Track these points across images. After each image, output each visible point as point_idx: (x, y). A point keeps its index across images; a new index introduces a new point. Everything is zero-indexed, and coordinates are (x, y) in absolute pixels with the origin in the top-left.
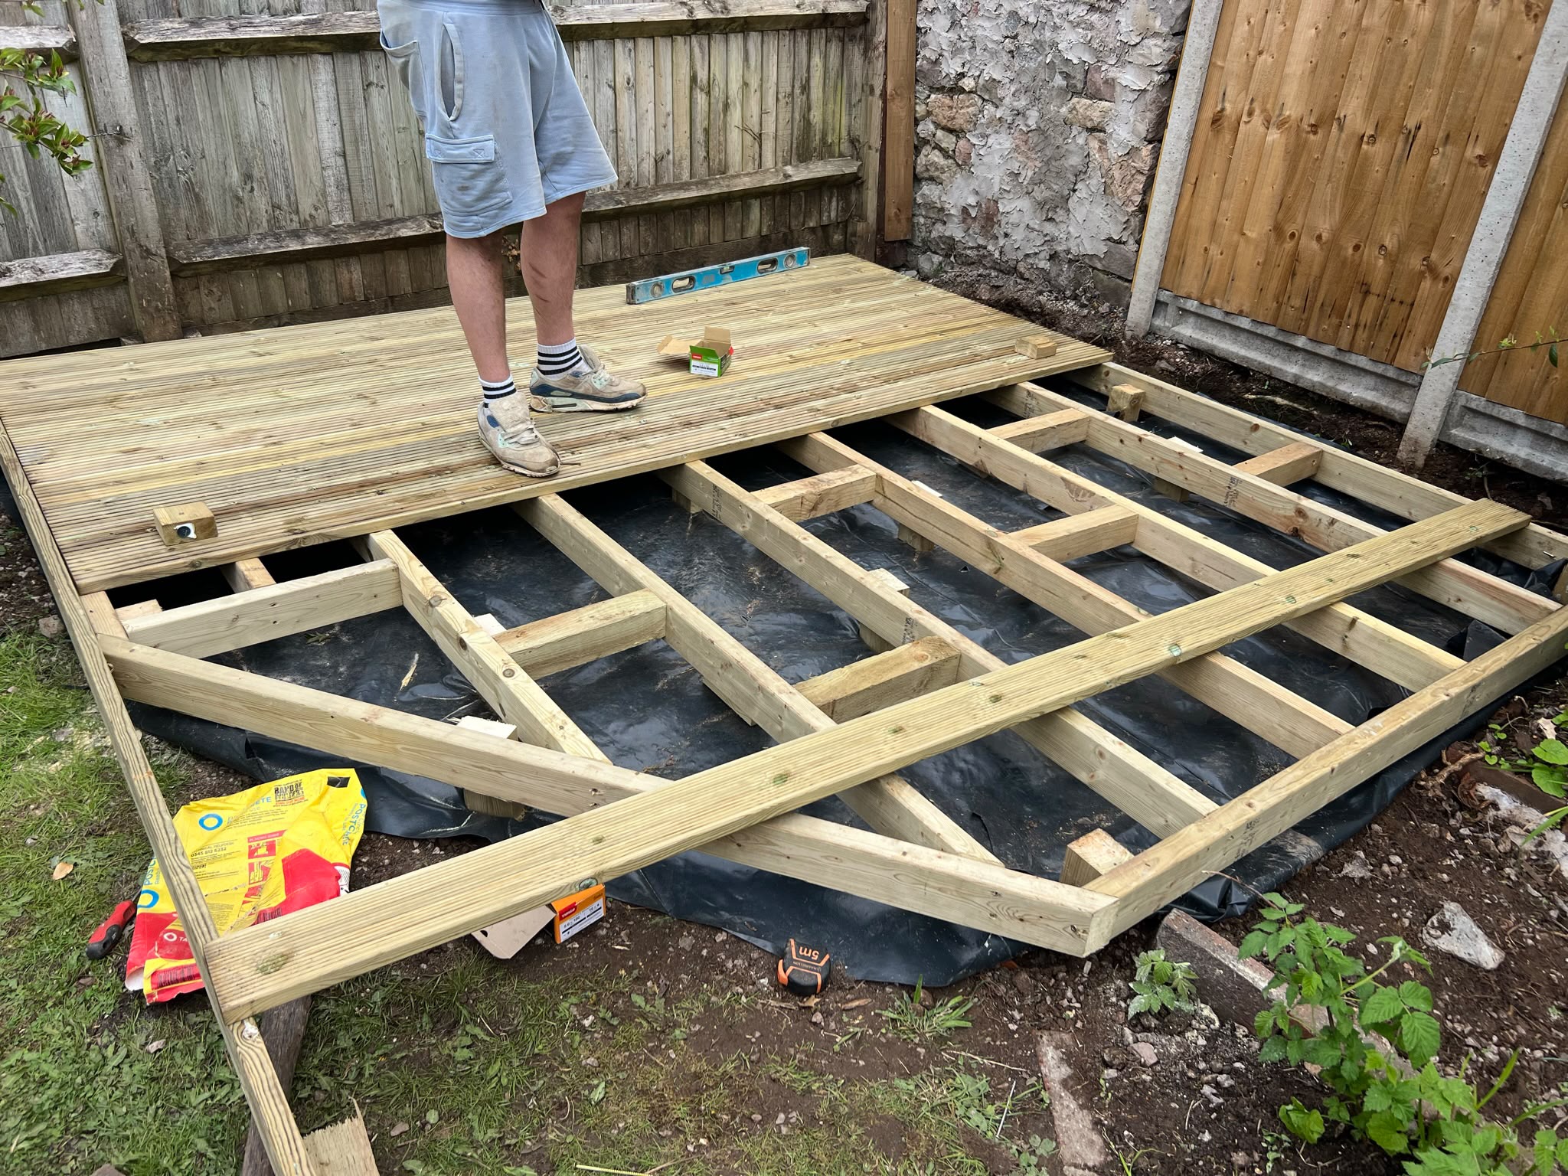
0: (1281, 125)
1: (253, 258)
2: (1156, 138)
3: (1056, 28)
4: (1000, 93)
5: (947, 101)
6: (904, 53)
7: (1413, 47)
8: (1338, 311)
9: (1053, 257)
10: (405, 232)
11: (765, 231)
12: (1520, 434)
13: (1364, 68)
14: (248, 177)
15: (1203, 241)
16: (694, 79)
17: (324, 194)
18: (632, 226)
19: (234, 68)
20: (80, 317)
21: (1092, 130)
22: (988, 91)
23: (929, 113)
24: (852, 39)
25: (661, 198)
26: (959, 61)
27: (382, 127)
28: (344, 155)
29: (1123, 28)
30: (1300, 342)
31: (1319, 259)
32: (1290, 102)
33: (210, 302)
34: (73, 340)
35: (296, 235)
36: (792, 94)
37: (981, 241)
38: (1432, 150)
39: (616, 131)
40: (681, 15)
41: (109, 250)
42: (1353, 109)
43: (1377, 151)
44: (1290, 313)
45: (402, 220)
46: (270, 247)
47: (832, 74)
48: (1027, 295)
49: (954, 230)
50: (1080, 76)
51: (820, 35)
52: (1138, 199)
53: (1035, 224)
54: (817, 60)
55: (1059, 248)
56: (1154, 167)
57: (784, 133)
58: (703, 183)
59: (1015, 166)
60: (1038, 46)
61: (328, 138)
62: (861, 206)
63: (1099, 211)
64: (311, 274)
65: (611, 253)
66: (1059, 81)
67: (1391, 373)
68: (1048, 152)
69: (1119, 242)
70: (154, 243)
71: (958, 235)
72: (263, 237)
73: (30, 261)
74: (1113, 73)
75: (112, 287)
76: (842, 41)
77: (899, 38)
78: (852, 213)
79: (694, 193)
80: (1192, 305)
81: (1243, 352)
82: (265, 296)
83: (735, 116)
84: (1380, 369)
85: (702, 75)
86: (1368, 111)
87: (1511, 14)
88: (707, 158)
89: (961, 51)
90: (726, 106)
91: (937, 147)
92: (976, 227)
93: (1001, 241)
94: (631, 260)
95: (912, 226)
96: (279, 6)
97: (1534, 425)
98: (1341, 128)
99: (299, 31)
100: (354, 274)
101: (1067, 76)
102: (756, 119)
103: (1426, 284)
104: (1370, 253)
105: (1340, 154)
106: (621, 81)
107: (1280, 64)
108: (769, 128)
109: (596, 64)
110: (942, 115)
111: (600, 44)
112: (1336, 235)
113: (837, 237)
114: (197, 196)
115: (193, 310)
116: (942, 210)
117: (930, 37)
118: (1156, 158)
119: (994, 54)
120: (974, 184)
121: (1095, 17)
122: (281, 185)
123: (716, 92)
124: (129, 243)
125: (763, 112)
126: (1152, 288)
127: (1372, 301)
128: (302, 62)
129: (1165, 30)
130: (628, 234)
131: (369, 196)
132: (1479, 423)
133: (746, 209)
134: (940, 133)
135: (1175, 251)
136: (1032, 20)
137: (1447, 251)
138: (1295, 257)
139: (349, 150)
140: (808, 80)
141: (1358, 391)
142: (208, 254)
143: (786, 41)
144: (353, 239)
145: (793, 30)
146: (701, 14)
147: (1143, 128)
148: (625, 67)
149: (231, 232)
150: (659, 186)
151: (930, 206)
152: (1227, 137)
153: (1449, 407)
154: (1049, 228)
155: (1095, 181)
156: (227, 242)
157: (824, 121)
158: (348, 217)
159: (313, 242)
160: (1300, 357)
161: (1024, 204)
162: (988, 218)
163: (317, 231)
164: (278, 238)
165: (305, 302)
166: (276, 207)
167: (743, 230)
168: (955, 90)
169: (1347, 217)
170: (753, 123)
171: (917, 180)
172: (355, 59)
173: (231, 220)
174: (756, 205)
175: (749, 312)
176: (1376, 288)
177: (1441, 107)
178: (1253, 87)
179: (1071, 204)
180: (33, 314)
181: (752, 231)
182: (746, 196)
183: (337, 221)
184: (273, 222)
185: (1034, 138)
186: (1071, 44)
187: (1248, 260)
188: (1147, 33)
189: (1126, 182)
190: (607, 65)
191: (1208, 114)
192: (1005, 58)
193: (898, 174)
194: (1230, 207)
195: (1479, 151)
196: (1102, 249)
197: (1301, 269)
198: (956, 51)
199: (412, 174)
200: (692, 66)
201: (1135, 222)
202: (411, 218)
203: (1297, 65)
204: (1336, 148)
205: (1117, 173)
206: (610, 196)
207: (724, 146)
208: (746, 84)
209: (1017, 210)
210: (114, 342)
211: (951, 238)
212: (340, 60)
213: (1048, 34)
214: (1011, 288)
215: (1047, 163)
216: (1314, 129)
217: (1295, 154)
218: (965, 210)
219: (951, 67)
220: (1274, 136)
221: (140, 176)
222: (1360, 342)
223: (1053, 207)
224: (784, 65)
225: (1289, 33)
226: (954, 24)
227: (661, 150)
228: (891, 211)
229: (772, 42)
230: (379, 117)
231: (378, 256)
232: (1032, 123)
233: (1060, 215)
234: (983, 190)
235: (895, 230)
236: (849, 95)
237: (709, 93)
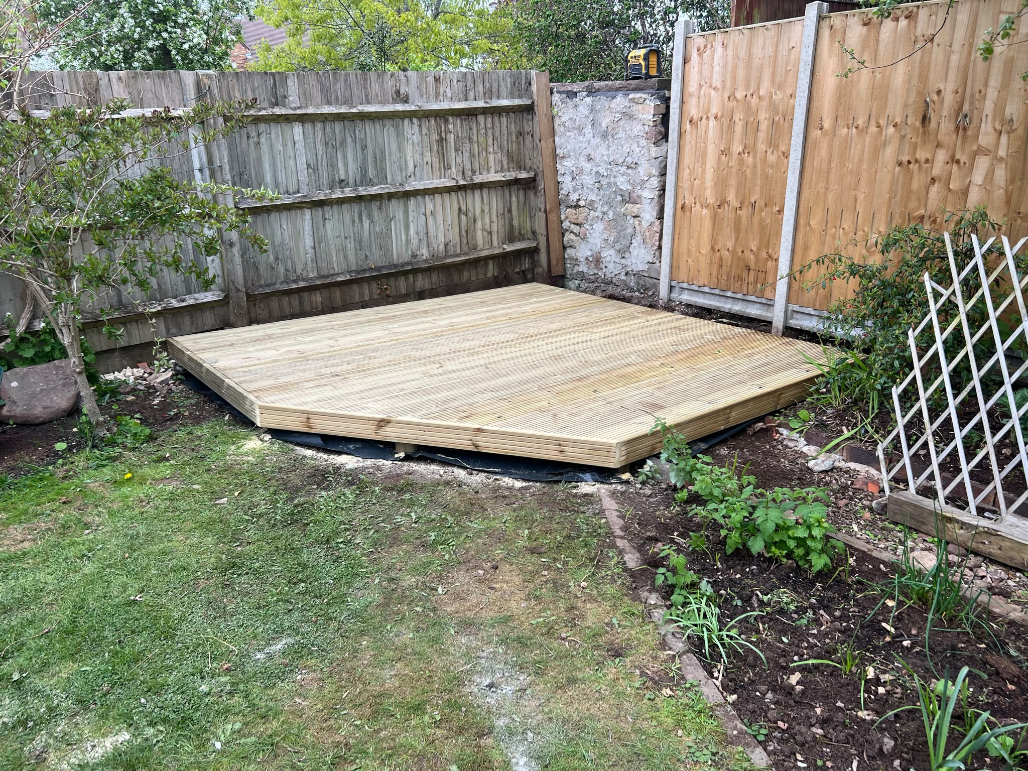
0: (707, 207)
1: (278, 292)
2: (661, 217)
3: (615, 177)
4: (596, 206)
5: (574, 211)
6: (553, 193)
7: (748, 172)
8: (740, 278)
9: (627, 274)
10: (340, 279)
11: (496, 274)
12: (814, 318)
13: (733, 181)
14: (277, 259)
15: (685, 258)
16: (460, 209)
17: (306, 264)
18: (436, 273)
19: (274, 216)
20: (209, 318)
21: (635, 217)
22: (591, 205)
23: (567, 218)
24: (529, 188)
25: (448, 261)
26: (577, 194)
27: (330, 236)
28: (314, 248)
29: (641, 174)
30: (729, 294)
31: (730, 258)
32: (709, 198)
33: (259, 311)
34: (206, 329)
35: (295, 281)
36: (503, 214)
37: (596, 271)
38: (762, 210)
39: (427, 233)
40: (453, 183)
41: (222, 290)
42: (731, 197)
43: (744, 213)
44: (723, 283)
45: (338, 274)
46: (285, 287)
47: (522, 204)
48: (617, 292)
49: (583, 268)
50: (627, 195)
51: (514, 188)
52: (657, 243)
53: (617, 260)
54: (514, 199)
55: (629, 269)
56: (662, 230)
57: (502, 230)
58: (466, 254)
59: (605, 236)
60: (609, 184)
61: (308, 241)
62: (539, 261)
63: (643, 251)
64: (300, 298)
65: (427, 286)
66: (619, 198)
67: (764, 301)
68: (619, 228)
69: (653, 263)
70: (241, 286)
71: (585, 270)
72: (282, 283)
73: (193, 296)
74: (640, 193)
75: (222, 306)
76: (524, 189)
77: (550, 187)
78: (535, 264)
79: (463, 258)
80: (685, 285)
81: (708, 302)
82: (281, 308)
83: (479, 224)
84: (759, 300)
85: (463, 208)
86: (737, 198)
87: (779, 157)
88: (467, 243)
89: (578, 189)
90: (475, 221)
91: (572, 232)
92: (593, 265)
93: (604, 270)
94: (436, 289)
95: (565, 269)
96: (291, 191)
97: (817, 313)
98: (729, 205)
99: (299, 200)
100: (318, 298)
101: (622, 196)
102: (488, 225)
103: (769, 263)
104: (747, 253)
105: (730, 215)
106: (428, 212)
107: (703, 183)
108: (495, 228)
109: (418, 205)
110: (573, 218)
111: (419, 197)
112: (735, 247)
113: (529, 276)
114: (257, 267)
115: (253, 315)
116: (577, 260)
117: (563, 185)
118: (662, 226)
119: (591, 190)
120: (589, 246)
121: (630, 171)
122: (289, 262)
123: (470, 214)
124: (232, 287)
125: (491, 222)
126: (667, 280)
127: (752, 273)
128: (299, 212)
129: (657, 174)
130: (434, 277)
131: (324, 264)
132: (799, 316)
133: (487, 265)
134: (572, 226)
135: (675, 264)
136: (605, 174)
137: (774, 249)
138: (721, 259)
139: (317, 246)
140: (511, 207)
141: (754, 311)
142: (260, 290)
143: (500, 192)
144: (318, 283)
145: (502, 186)
146: (462, 183)
147: (655, 214)
148: (430, 206)
149: (269, 281)
150: (447, 256)
151: (571, 259)
152: (688, 214)
153: (786, 311)
154: (623, 261)
155: (639, 238)
156: (268, 285)
157: (520, 225)
158: (316, 274)
159: (302, 284)
160: (730, 300)
161: (612, 252)
162: (597, 261)
163: (303, 280)
164: (288, 283)
165: (297, 310)
166: (287, 270)
167: (485, 274)
168: (577, 206)
169: (737, 239)
170: (487, 227)
171: (564, 248)
172: (320, 209)
173: (269, 276)
174: (491, 262)
175: (490, 305)
176: (752, 267)
177: (762, 193)
178: (694, 192)
179: (631, 249)
180: (191, 317)
181: (490, 274)
182: (487, 258)
183: (311, 275)
184: (286, 276)
185: (612, 223)
186: (622, 183)
187: (704, 262)
188: (650, 176)
189: (652, 237)
190: (422, 206)
191: (679, 206)
192: (596, 190)
193: (555, 246)
194: (693, 242)
195: (777, 209)
196: (646, 267)
197: (724, 264)
198: (575, 190)
199: (342, 254)
200: (459, 204)
201: (657, 253)
202: (342, 273)
203: (709, 183)
204: (727, 213)
205: (647, 234)
206: (426, 261)
207: (474, 237)
208: (483, 211)
209: (609, 255)
210: (222, 329)
211: (582, 272)
212: (314, 210)
213: (612, 179)
214: (611, 290)
215: (619, 233)
216: (719, 207)
217: (714, 217)
218: (587, 259)
219: (574, 197)
220: (705, 211)
221: (238, 259)
222: (751, 291)
223: (623, 252)
224: (499, 201)
225: (704, 171)
226: (573, 179)
227: (447, 240)
228: (554, 262)
229: (493, 193)
230: (329, 232)
231: (327, 290)
232: (611, 216)
233: (627, 255)
234: (594, 248)
235: (556, 271)
236: (530, 213)
237: (466, 215)
